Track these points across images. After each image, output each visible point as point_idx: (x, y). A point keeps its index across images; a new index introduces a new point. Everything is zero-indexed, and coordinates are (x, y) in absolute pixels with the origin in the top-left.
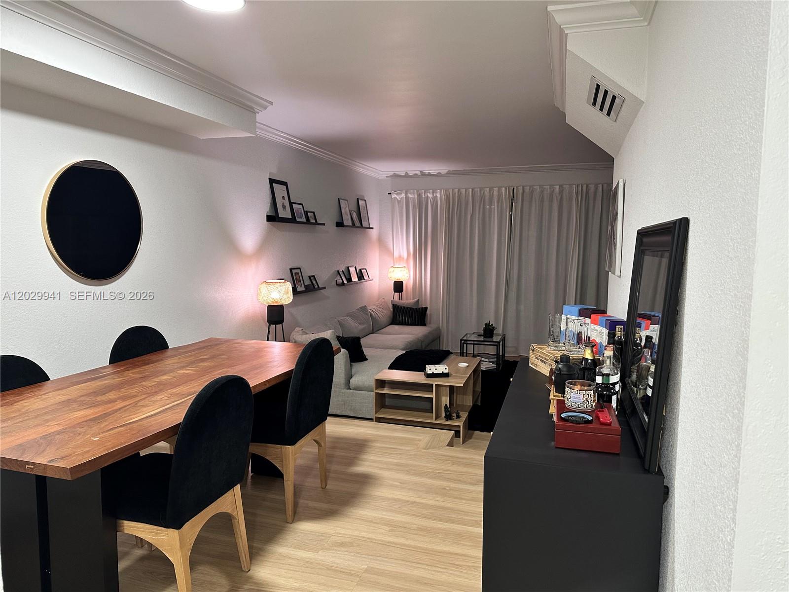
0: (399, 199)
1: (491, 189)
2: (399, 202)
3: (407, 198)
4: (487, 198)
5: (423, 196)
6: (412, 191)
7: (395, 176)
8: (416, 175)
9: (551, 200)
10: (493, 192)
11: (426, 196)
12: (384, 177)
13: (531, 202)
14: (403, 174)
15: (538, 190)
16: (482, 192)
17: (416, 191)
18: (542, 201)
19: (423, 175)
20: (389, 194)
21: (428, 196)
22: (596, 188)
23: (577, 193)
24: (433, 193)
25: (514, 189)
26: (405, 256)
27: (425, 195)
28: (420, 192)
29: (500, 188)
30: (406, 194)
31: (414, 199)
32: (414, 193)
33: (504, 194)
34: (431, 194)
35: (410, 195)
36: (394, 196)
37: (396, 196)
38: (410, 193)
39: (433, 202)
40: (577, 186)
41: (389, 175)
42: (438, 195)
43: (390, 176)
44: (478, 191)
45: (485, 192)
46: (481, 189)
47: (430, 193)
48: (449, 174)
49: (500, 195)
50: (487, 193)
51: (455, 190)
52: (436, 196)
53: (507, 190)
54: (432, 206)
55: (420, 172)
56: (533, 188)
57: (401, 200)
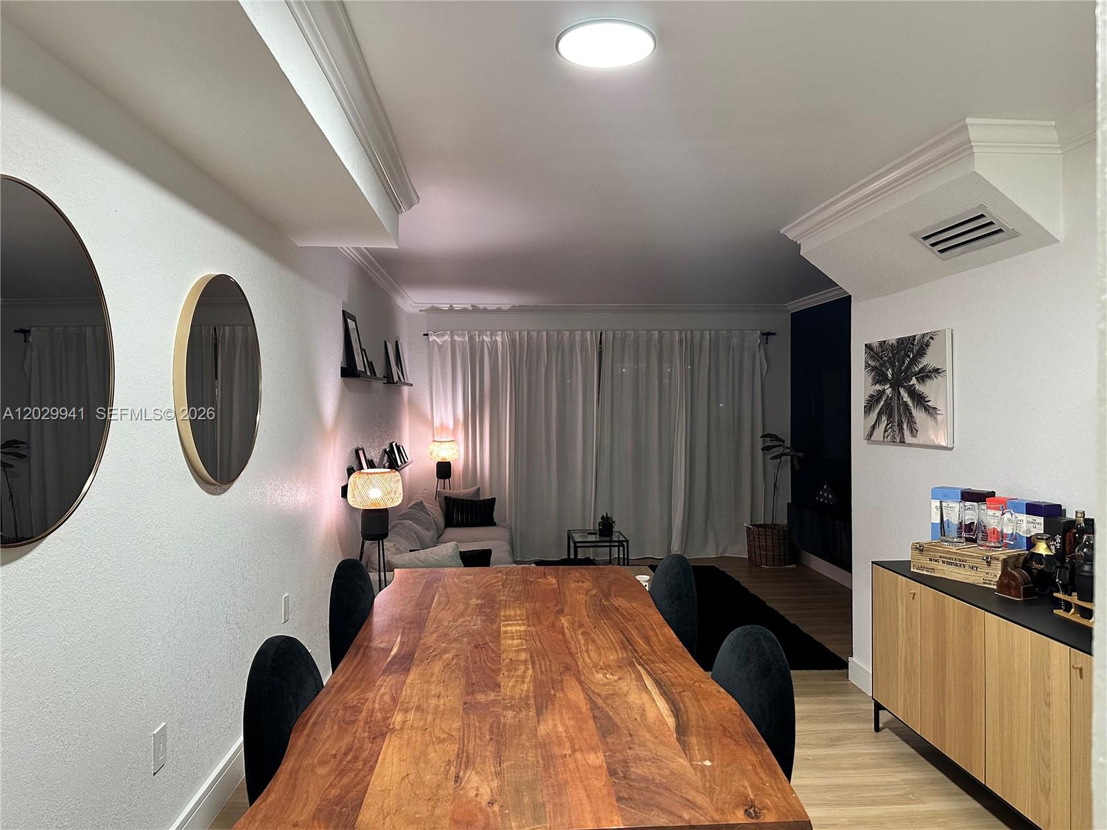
0: (441, 343)
1: (572, 332)
2: (440, 347)
3: (453, 341)
4: (567, 345)
5: (477, 340)
6: (460, 332)
7: (434, 310)
8: (464, 310)
9: (648, 349)
10: (574, 338)
12: (416, 311)
13: (623, 350)
14: (446, 307)
15: (632, 336)
16: (560, 336)
17: (466, 332)
18: (637, 349)
19: (475, 309)
20: (424, 335)
21: (483, 339)
22: (702, 336)
23: (681, 341)
24: (491, 335)
25: (601, 334)
26: (451, 424)
27: (479, 338)
28: (472, 333)
29: (583, 331)
30: (452, 337)
31: (463, 343)
32: (463, 335)
33: (589, 340)
34: (489, 337)
35: (456, 338)
36: (432, 338)
37: (435, 338)
38: (458, 335)
39: (492, 349)
40: (680, 332)
41: (424, 309)
42: (499, 339)
43: (426, 310)
44: (553, 335)
45: (564, 336)
46: (559, 332)
47: (487, 336)
48: (514, 310)
49: (583, 341)
50: (566, 338)
51: (523, 333)
52: (496, 340)
53: (592, 333)
54: (490, 353)
55: (472, 306)
56: (625, 333)
57: (443, 345)
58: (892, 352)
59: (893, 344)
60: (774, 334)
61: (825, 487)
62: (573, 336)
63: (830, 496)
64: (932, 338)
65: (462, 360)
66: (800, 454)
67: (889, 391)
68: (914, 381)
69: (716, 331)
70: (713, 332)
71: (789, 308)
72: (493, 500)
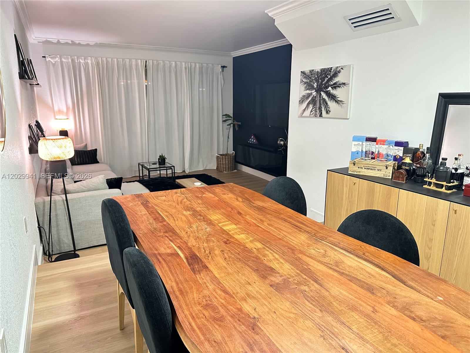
0: (54, 63)
1: (130, 60)
2: (54, 65)
3: (61, 62)
4: (128, 66)
5: (76, 61)
6: (65, 56)
7: (47, 42)
8: (67, 44)
9: (170, 71)
10: (132, 63)
11: (79, 61)
12: (36, 42)
13: (158, 71)
14: (55, 41)
15: (162, 64)
16: (124, 62)
17: (69, 57)
18: (165, 71)
19: (73, 43)
20: (43, 57)
21: (80, 61)
22: (195, 65)
23: (186, 68)
24: (85, 59)
25: (146, 61)
26: (65, 110)
27: (77, 61)
28: (73, 57)
29: (136, 60)
30: (61, 59)
31: (68, 63)
32: (68, 59)
33: (140, 64)
35: (63, 60)
36: (48, 59)
37: (50, 59)
38: (65, 58)
39: (86, 67)
40: (185, 63)
41: (41, 41)
42: (89, 61)
43: (43, 42)
44: (120, 61)
45: (126, 62)
46: (123, 60)
47: (82, 59)
48: (97, 45)
49: (137, 65)
50: (127, 63)
51: (103, 58)
52: (88, 62)
53: (141, 61)
54: (85, 70)
55: (71, 41)
56: (158, 62)
57: (55, 63)
58: (317, 75)
59: (318, 71)
60: (226, 67)
61: (252, 137)
62: (131, 62)
63: (255, 141)
64: (342, 69)
65: (68, 75)
66: (240, 123)
67: (314, 94)
68: (330, 88)
69: (202, 64)
70: (200, 64)
71: (232, 55)
72: (96, 150)
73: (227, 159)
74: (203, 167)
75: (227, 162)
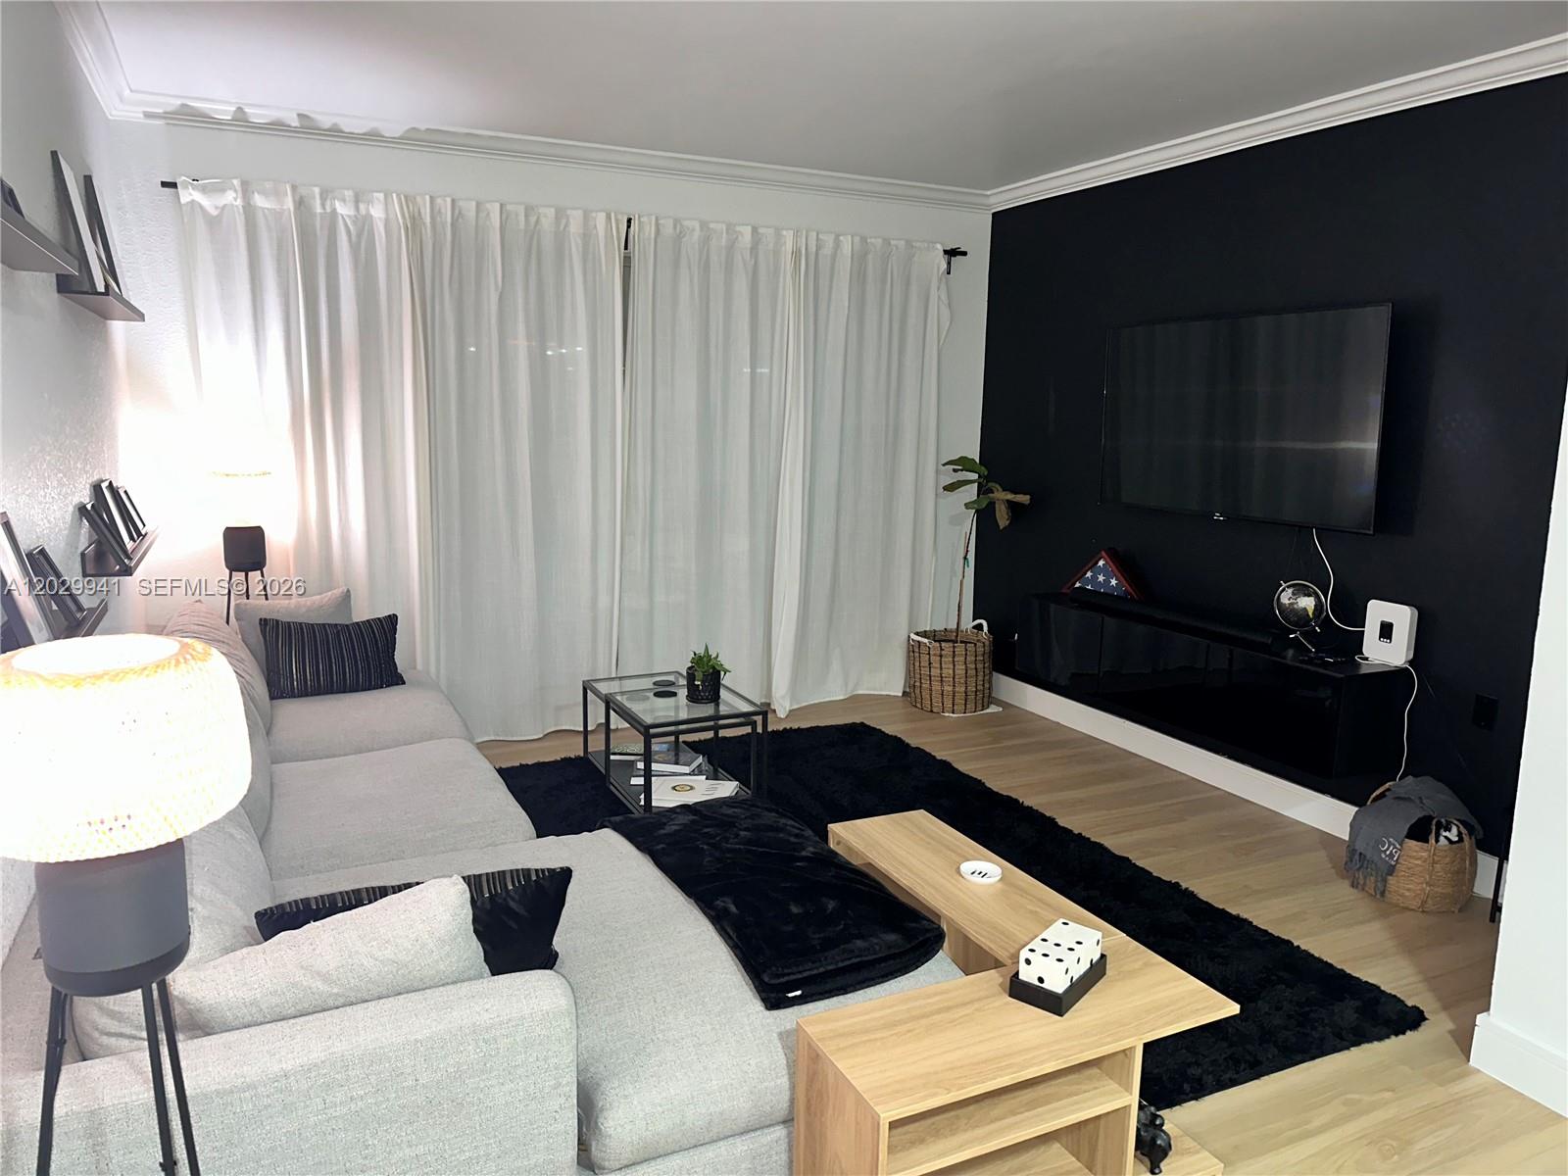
0: (214, 213)
1: (560, 213)
2: (213, 222)
3: (249, 210)
4: (548, 243)
5: (319, 210)
6: (268, 185)
7: (187, 117)
8: (277, 127)
9: (729, 269)
10: (566, 226)
11: (328, 210)
12: (135, 114)
13: (677, 264)
14: (225, 111)
15: (697, 233)
16: (533, 219)
17: (288, 187)
18: (706, 268)
19: (310, 127)
20: (164, 184)
21: (334, 211)
22: (837, 244)
23: (796, 254)
24: (357, 201)
25: (629, 221)
27: (323, 206)
28: (303, 191)
29: (588, 212)
30: (246, 190)
31: (278, 215)
32: (278, 194)
33: (601, 234)
34: (351, 205)
35: (259, 201)
36: (187, 195)
37: (197, 196)
38: (265, 194)
39: (359, 235)
40: (797, 232)
41: (158, 110)
42: (377, 212)
43: (166, 116)
44: (517, 213)
45: (543, 220)
46: (530, 209)
47: (344, 200)
48: (415, 140)
49: (587, 236)
50: (547, 226)
51: (439, 201)
52: (369, 217)
53: (609, 217)
54: (355, 249)
55: (299, 115)
56: (681, 225)
57: (220, 216)
60: (964, 254)
61: (1101, 563)
62: (564, 221)
63: (1114, 582)
65: (279, 270)
66: (1024, 499)
69: (864, 240)
70: (857, 239)
71: (992, 200)
72: (392, 620)
73: (963, 659)
74: (846, 685)
75: (960, 669)
